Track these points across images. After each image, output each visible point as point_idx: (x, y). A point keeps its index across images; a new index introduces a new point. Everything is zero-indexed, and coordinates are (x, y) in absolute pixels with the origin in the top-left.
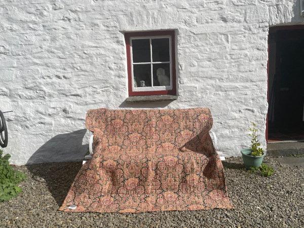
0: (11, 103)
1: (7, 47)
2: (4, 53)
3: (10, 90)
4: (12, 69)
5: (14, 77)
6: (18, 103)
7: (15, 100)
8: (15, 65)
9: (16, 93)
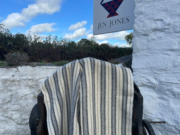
0: (158, 100)
1: (168, 20)
2: (161, 30)
3: (161, 83)
4: (169, 52)
5: (170, 65)
6: (168, 103)
7: (166, 97)
8: (176, 47)
9: (169, 88)
